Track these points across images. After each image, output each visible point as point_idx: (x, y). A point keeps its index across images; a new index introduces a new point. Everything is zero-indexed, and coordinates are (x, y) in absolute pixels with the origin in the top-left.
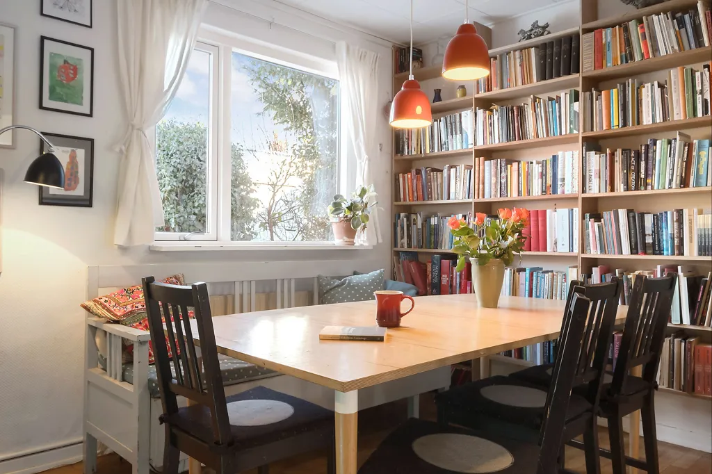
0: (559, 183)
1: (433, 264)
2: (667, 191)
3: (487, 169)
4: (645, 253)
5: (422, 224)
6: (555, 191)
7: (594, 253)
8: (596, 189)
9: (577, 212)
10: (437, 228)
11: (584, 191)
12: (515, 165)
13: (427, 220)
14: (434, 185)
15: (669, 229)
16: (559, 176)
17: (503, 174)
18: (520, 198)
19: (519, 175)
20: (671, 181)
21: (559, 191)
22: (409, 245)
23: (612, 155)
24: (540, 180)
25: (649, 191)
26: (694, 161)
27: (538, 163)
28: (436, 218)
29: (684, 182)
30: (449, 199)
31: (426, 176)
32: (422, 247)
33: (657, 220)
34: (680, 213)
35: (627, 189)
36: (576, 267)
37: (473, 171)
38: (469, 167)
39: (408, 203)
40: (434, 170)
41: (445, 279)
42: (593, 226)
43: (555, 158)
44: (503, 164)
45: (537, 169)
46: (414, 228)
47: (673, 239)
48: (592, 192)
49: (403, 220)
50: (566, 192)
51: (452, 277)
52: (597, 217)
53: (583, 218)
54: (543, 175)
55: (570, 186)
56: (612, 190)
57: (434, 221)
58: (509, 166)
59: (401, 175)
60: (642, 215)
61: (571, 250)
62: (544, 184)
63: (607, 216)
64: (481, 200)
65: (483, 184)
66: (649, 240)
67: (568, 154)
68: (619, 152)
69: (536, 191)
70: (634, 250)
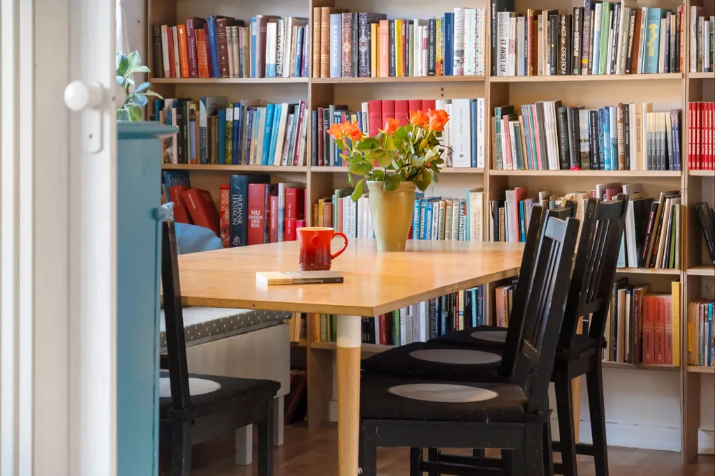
0: (456, 58)
1: (232, 192)
2: (609, 77)
3: (334, 28)
4: (580, 168)
5: (209, 121)
6: (449, 71)
7: (508, 167)
8: (510, 71)
9: (483, 104)
10: (238, 127)
11: (493, 73)
12: (384, 25)
13: (217, 112)
14: (232, 50)
15: (611, 132)
16: (456, 47)
17: (363, 39)
18: (392, 79)
19: (391, 41)
20: (614, 63)
21: (455, 70)
22: (182, 158)
23: (535, 18)
24: (425, 51)
25: (585, 77)
26: (643, 36)
27: (422, 23)
28: (237, 109)
29: (630, 67)
30: (263, 75)
31: (216, 33)
32: (208, 161)
33: (596, 118)
34: (625, 108)
35: (556, 72)
36: (481, 190)
37: (308, 29)
38: (301, 22)
39: (178, 80)
40: (231, 22)
41: (256, 218)
42: (506, 127)
43: (449, 18)
44: (363, 21)
45: (420, 33)
46: (191, 128)
47: (616, 146)
48: (505, 74)
49: (169, 111)
50: (466, 73)
51: (269, 215)
52: (512, 113)
53: (493, 114)
54: (430, 44)
55: (472, 63)
56: (535, 73)
57: (232, 114)
58: (373, 26)
59: (164, 28)
60: (576, 111)
61: (474, 165)
62: (431, 57)
63: (528, 111)
64: (324, 80)
65: (328, 52)
66: (585, 148)
67: (469, 14)
68: (544, 15)
69: (419, 67)
70: (564, 164)
